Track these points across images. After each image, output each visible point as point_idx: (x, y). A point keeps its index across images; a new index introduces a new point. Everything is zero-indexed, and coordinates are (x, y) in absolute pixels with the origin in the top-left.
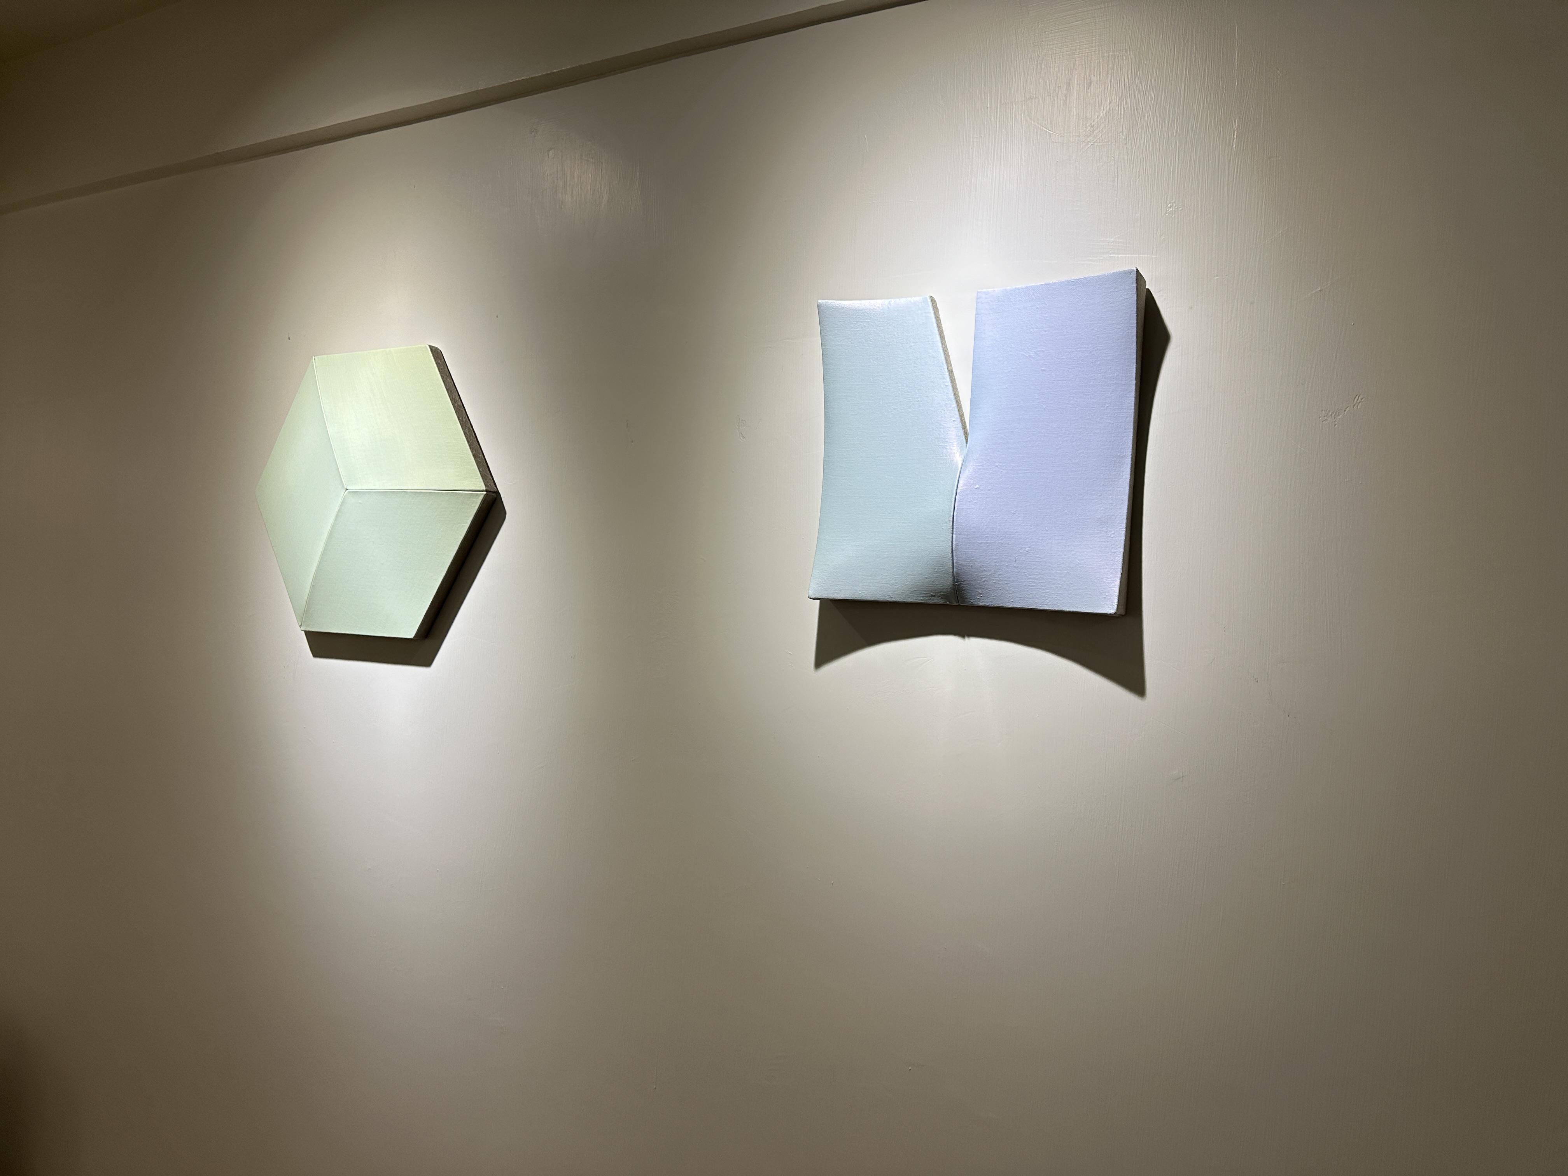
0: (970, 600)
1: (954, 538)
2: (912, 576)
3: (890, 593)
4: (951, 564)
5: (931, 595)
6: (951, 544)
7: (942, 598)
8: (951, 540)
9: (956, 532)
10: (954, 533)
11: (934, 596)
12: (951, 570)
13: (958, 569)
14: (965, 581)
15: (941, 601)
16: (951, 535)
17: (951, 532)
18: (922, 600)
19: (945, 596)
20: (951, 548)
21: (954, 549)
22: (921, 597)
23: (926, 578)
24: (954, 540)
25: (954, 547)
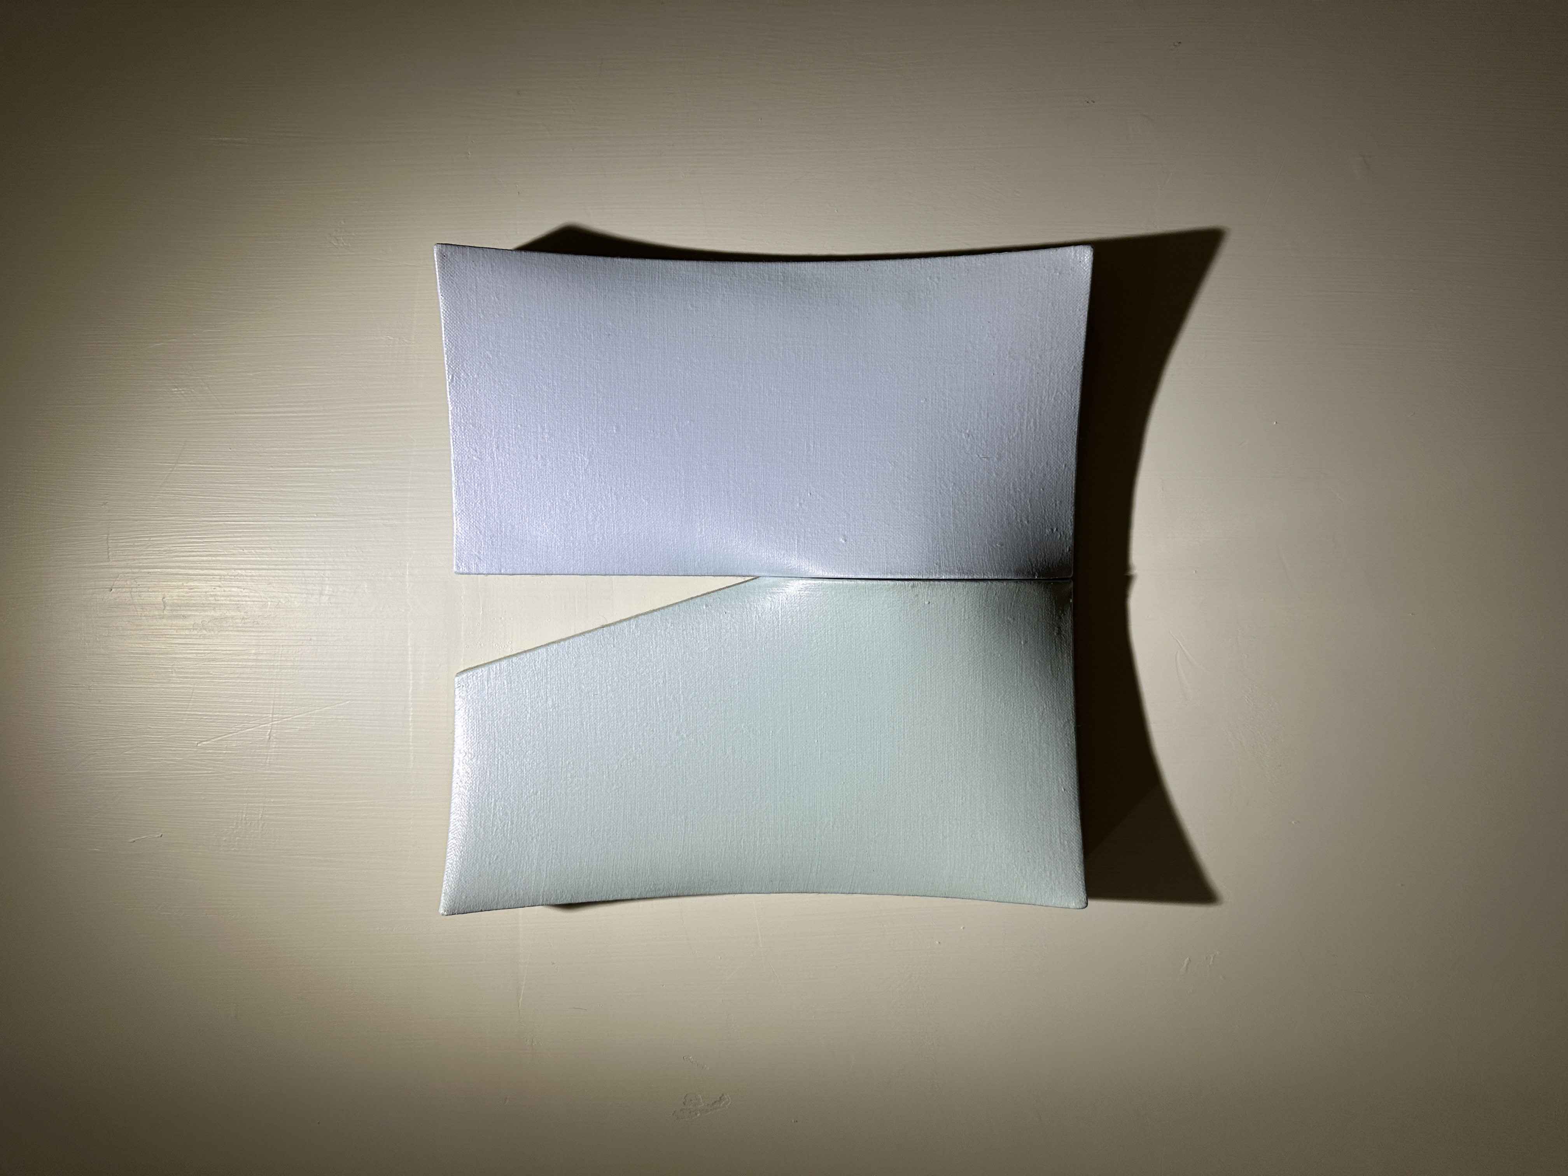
0: (1065, 554)
1: (948, 577)
2: (1024, 674)
3: (1060, 724)
4: (999, 584)
5: (1058, 634)
6: (959, 583)
7: (1063, 612)
8: (953, 583)
9: (936, 573)
10: (937, 577)
11: (1059, 628)
12: (1012, 585)
13: (1009, 571)
14: (1030, 560)
15: (1068, 617)
16: (942, 583)
17: (936, 583)
18: (1069, 655)
19: (1059, 604)
20: (968, 583)
21: (970, 577)
22: (1062, 656)
23: (1026, 642)
24: (952, 577)
25: (966, 577)
